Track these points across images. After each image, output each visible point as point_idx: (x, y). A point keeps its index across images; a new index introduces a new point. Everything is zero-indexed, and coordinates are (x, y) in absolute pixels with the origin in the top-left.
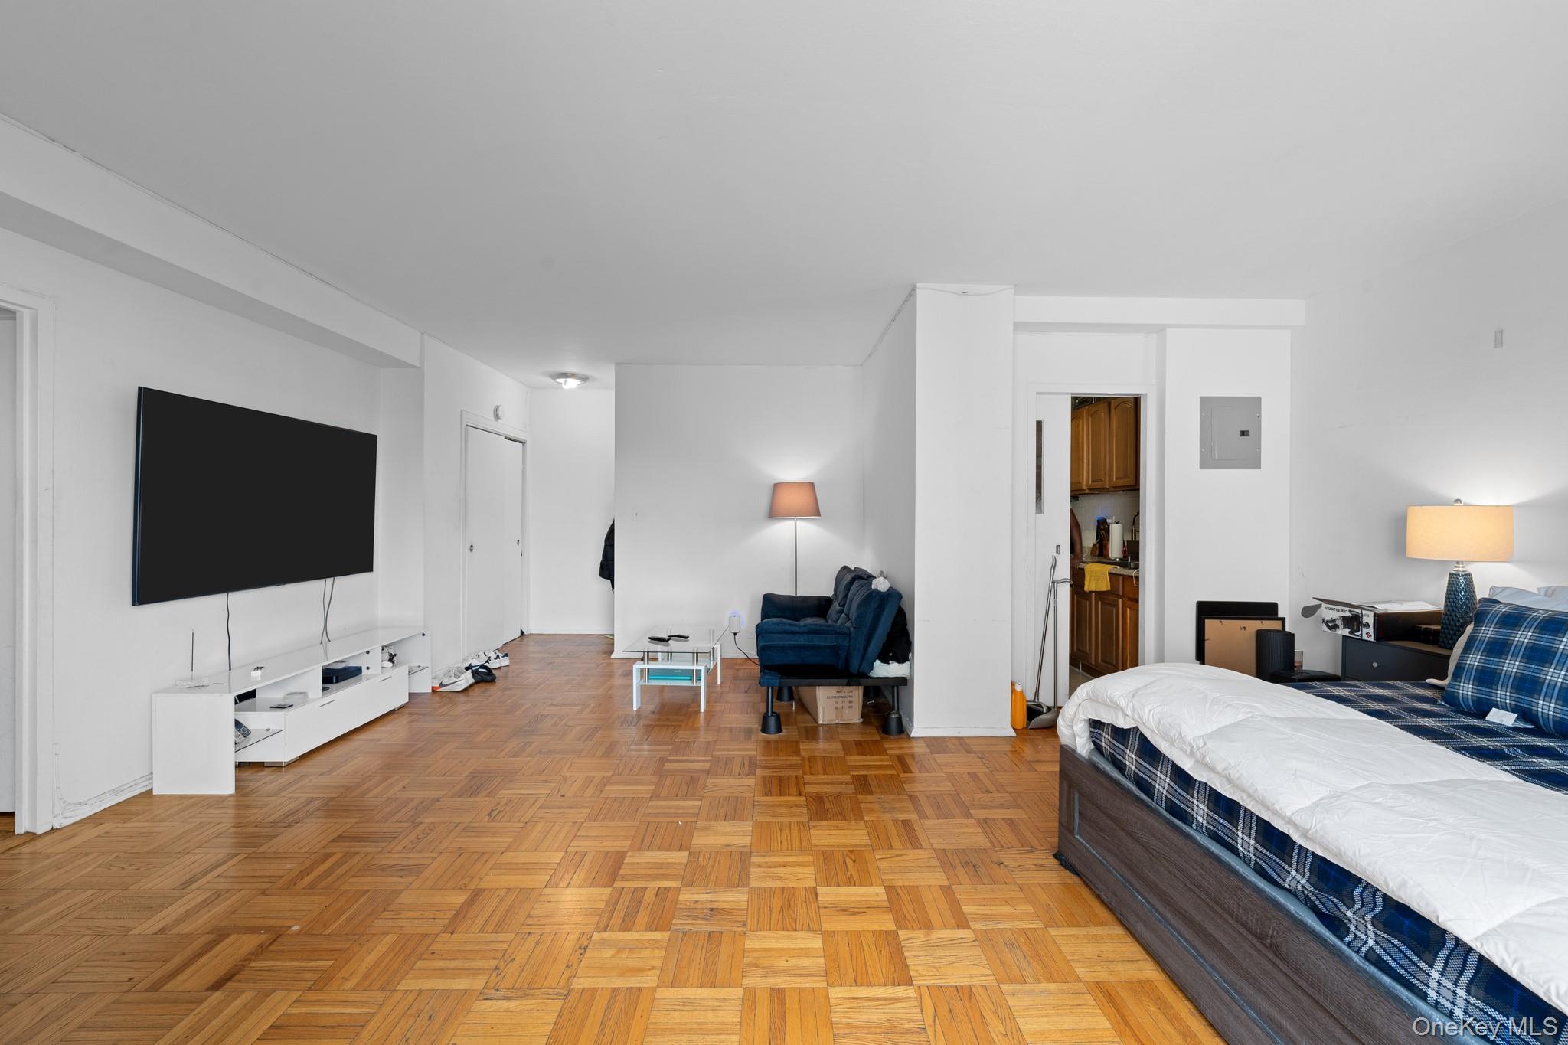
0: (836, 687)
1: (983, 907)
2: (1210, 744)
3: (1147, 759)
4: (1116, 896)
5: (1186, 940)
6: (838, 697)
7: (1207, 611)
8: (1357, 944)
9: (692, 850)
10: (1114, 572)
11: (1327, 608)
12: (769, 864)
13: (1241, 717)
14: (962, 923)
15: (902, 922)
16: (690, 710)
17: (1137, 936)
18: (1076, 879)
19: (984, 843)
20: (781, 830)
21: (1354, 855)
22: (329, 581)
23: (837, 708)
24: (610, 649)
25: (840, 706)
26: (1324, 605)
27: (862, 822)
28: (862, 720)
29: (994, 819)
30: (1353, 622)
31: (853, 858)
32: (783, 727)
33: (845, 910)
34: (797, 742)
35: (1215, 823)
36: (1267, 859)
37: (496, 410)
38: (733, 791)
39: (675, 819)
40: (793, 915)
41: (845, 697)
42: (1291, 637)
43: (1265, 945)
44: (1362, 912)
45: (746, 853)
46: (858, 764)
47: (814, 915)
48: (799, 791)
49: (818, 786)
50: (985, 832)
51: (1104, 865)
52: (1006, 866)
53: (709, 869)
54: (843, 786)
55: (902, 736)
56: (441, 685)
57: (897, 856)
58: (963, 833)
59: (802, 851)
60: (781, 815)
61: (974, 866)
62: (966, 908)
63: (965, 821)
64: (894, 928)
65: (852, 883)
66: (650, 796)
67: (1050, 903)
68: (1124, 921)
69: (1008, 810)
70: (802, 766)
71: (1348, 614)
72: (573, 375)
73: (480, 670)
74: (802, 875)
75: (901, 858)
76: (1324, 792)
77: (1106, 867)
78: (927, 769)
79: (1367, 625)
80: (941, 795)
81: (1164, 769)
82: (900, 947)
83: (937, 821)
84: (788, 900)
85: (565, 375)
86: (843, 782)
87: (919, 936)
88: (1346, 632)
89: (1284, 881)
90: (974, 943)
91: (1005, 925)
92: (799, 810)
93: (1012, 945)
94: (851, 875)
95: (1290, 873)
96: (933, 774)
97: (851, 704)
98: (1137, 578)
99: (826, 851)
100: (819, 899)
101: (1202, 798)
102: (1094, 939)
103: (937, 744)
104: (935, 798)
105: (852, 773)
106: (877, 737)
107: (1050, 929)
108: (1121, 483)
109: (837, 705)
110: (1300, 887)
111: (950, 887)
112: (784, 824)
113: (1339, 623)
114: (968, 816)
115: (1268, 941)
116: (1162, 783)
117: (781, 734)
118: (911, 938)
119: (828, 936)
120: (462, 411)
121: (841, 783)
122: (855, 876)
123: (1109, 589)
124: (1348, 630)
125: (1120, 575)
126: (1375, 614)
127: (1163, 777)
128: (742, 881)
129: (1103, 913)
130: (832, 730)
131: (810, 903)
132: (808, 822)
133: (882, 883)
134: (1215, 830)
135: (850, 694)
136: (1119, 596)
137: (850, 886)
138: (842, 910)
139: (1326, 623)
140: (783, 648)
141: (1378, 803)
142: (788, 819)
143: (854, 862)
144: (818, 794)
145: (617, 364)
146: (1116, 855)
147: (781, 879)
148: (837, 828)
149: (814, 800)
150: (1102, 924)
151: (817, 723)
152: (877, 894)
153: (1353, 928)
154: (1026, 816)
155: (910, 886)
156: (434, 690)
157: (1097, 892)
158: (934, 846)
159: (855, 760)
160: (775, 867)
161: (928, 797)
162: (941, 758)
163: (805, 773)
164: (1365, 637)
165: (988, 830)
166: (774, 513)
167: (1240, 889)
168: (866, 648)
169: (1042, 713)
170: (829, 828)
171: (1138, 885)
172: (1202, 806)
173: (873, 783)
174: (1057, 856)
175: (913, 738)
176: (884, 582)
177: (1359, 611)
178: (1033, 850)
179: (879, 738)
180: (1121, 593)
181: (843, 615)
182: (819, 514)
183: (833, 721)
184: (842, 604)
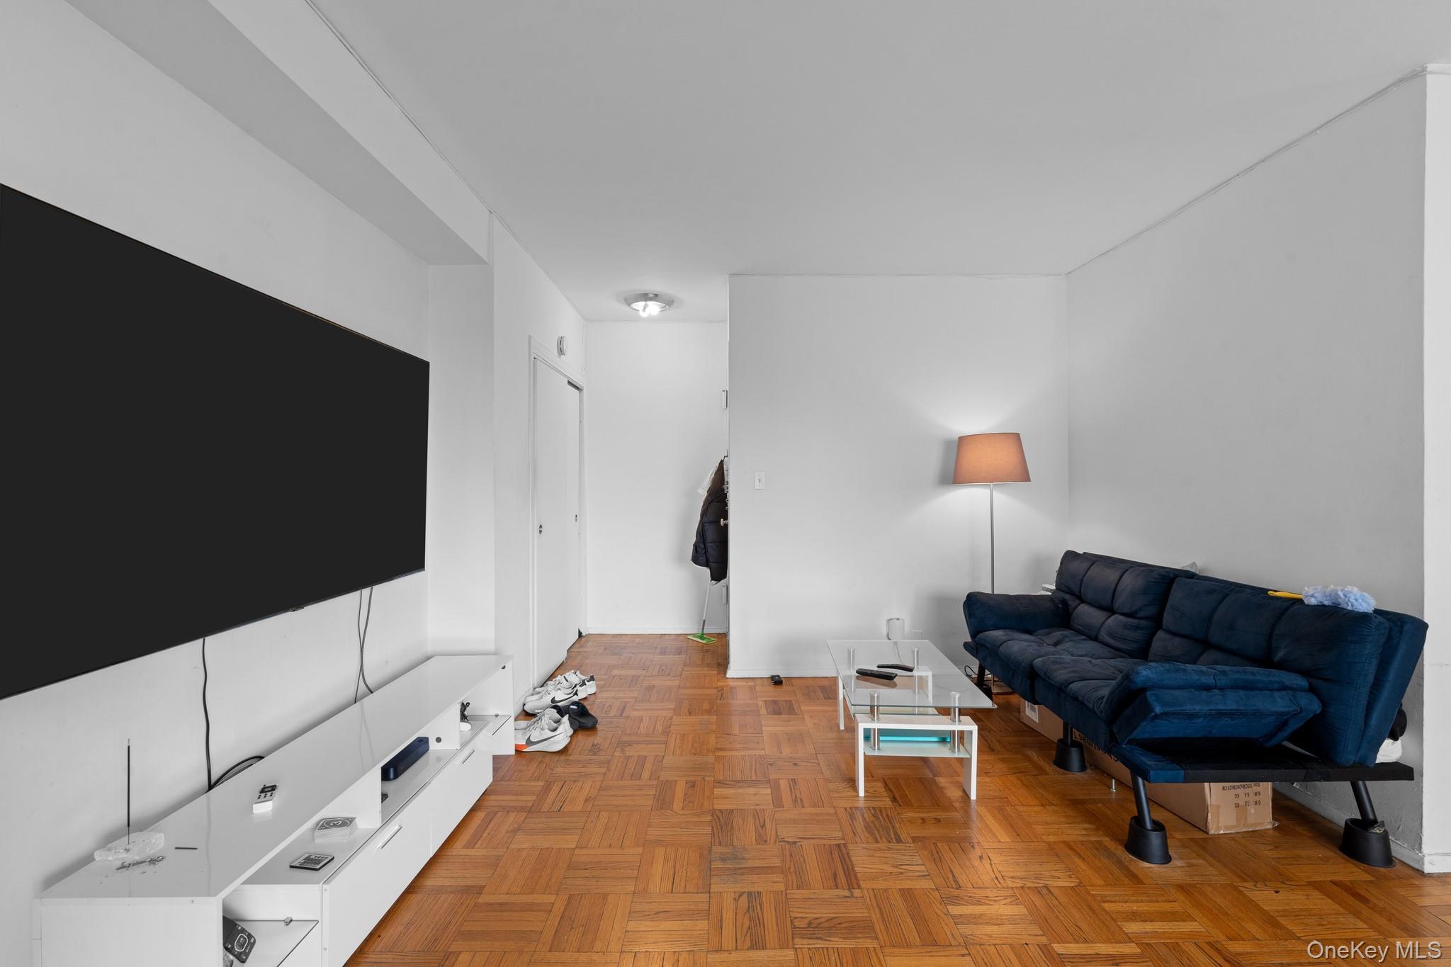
6: (1239, 787)
22: (366, 591)
23: (1237, 805)
24: (723, 663)
25: (1242, 803)
28: (1274, 824)
37: (561, 341)
41: (1249, 787)
55: (1398, 868)
56: (529, 742)
72: (656, 297)
73: (572, 707)
85: (645, 297)
97: (1257, 798)
106: (1359, 872)
109: (1237, 801)
120: (530, 336)
130: (1254, 854)
145: (732, 275)
151: (1207, 833)
156: (519, 751)
166: (954, 476)
168: (1367, 718)
175: (1432, 875)
179: (1371, 877)
181: (1160, 634)
182: (1027, 479)
183: (1233, 827)
184: (1142, 614)
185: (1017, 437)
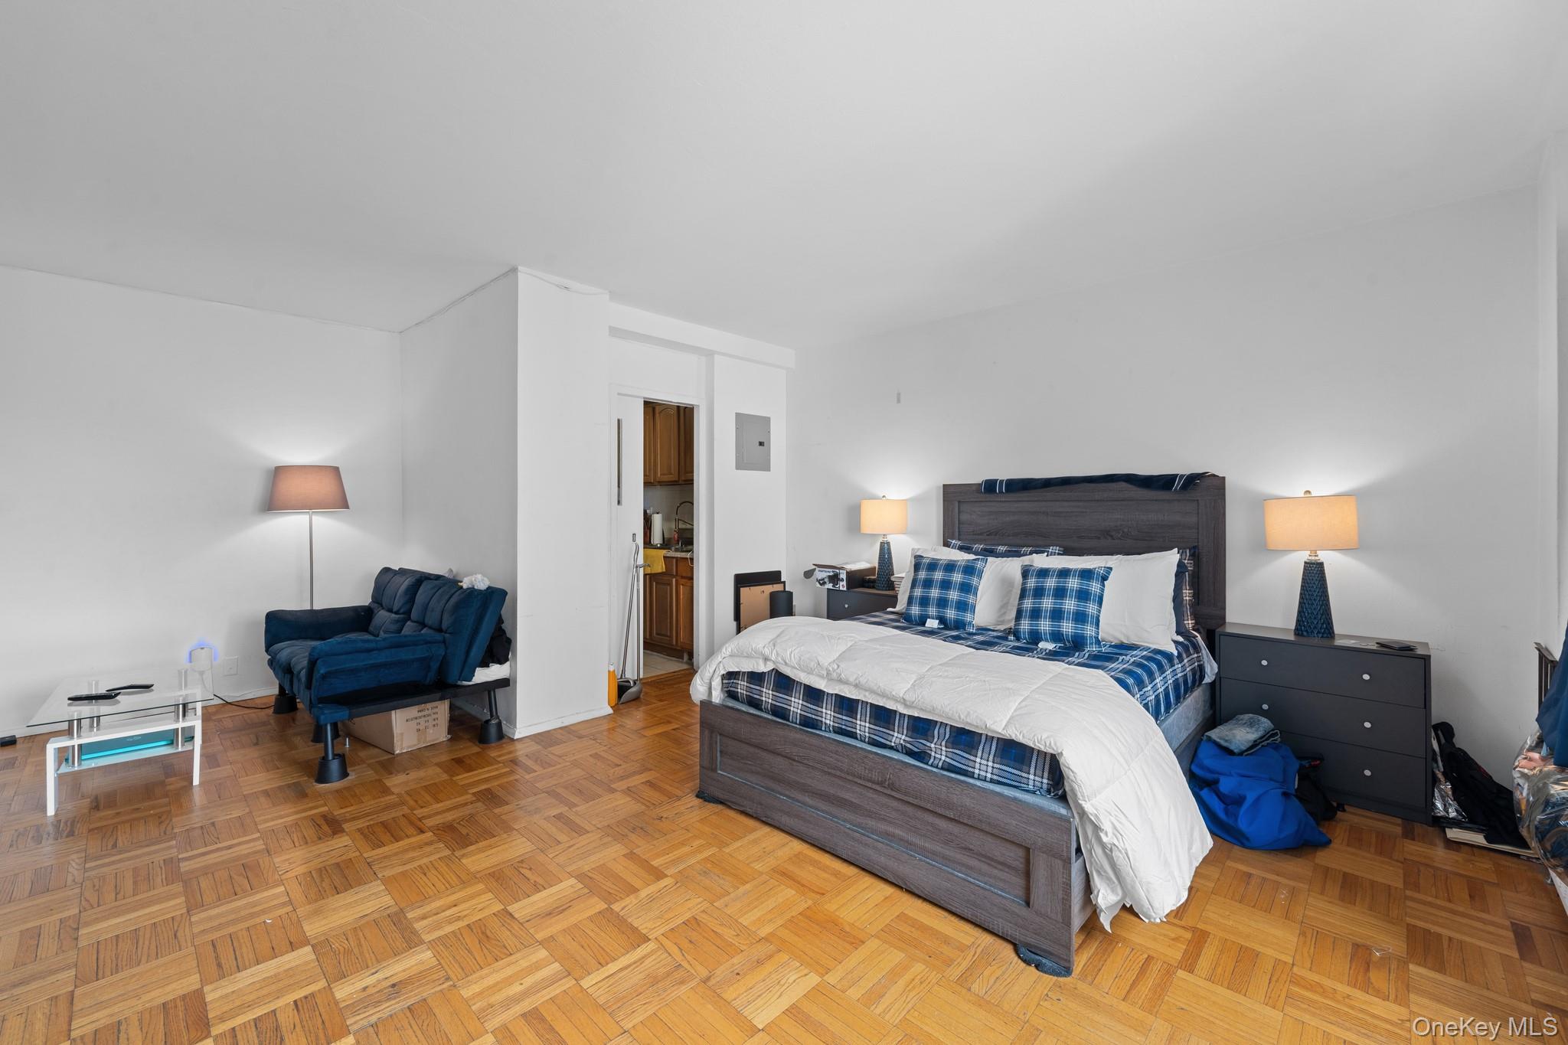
0: (417, 706)
1: (667, 856)
2: (842, 665)
3: (783, 691)
4: (761, 804)
5: (823, 811)
6: (420, 717)
7: (743, 581)
8: (936, 762)
9: (313, 942)
10: (668, 555)
11: (819, 571)
12: (434, 911)
13: (850, 644)
14: (659, 875)
15: (609, 898)
16: (169, 788)
17: (782, 827)
18: (720, 807)
19: (637, 807)
20: (425, 874)
21: (942, 707)
23: (419, 730)
25: (422, 727)
26: (818, 569)
27: (515, 832)
28: (449, 736)
29: (635, 786)
30: (834, 579)
31: (527, 866)
32: (349, 770)
33: (550, 914)
34: (380, 781)
35: (840, 721)
36: (877, 733)
38: (324, 859)
39: (258, 920)
40: (497, 943)
41: (429, 715)
42: (790, 594)
43: (885, 787)
44: (939, 743)
45: (396, 914)
46: (471, 780)
47: (520, 932)
48: (419, 829)
49: (439, 817)
50: (634, 798)
51: (748, 785)
52: (666, 818)
53: (356, 951)
54: (470, 807)
55: (504, 741)
57: (570, 847)
58: (617, 806)
59: (464, 883)
60: (413, 859)
61: (641, 828)
62: (655, 863)
63: (612, 796)
64: (606, 906)
65: (540, 887)
66: (184, 911)
67: (713, 831)
68: (769, 821)
69: (642, 775)
70: (403, 803)
71: (831, 574)
74: (483, 904)
75: (575, 847)
76: (914, 677)
77: (750, 786)
78: (548, 764)
79: (842, 580)
80: (577, 781)
81: (797, 695)
82: (620, 918)
83: (587, 805)
84: (483, 933)
86: (467, 803)
87: (631, 901)
88: (830, 586)
89: (891, 742)
90: (678, 885)
91: (693, 861)
92: (433, 847)
93: (705, 872)
94: (535, 881)
95: (893, 736)
96: (558, 766)
97: (435, 722)
98: (692, 559)
99: (494, 872)
100: (516, 916)
101: (829, 707)
102: (755, 842)
103: (545, 739)
104: (573, 786)
105: (471, 791)
106: (476, 749)
107: (724, 849)
108: (666, 478)
109: (419, 727)
110: (902, 742)
111: (632, 853)
112: (424, 866)
113: (826, 580)
114: (613, 791)
115: (887, 783)
116: (796, 705)
117: (349, 778)
118: (625, 907)
119: (547, 943)
121: (466, 804)
122: (540, 881)
123: (664, 570)
124: (831, 585)
125: (673, 558)
126: (847, 572)
127: (797, 700)
128: (411, 940)
129: (751, 823)
130: (417, 758)
131: (509, 924)
132: (453, 854)
133: (570, 875)
134: (840, 726)
135: (435, 710)
136: (673, 576)
137: (540, 891)
138: (547, 915)
139: (819, 581)
140: (354, 671)
141: (941, 676)
142: (425, 860)
143: (530, 869)
144: (443, 823)
146: (758, 773)
147: (459, 919)
148: (491, 847)
149: (444, 831)
150: (754, 830)
151: (396, 753)
152: (572, 886)
153: (933, 754)
154: (659, 775)
155: (597, 867)
157: (742, 809)
158: (598, 826)
159: (463, 778)
160: (444, 911)
161: (566, 788)
162: (557, 750)
163: (412, 809)
164: (841, 589)
165: (635, 796)
166: (272, 504)
167: (866, 757)
168: (468, 653)
169: (630, 687)
170: (481, 850)
171: (779, 789)
172: (829, 712)
173: (501, 793)
174: (700, 795)
175: (517, 739)
176: (483, 580)
177: (838, 571)
178: (679, 798)
179: (480, 750)
180: (674, 574)
181: (409, 623)
182: (347, 507)
183: (415, 745)
184: (402, 611)
185: (336, 470)
